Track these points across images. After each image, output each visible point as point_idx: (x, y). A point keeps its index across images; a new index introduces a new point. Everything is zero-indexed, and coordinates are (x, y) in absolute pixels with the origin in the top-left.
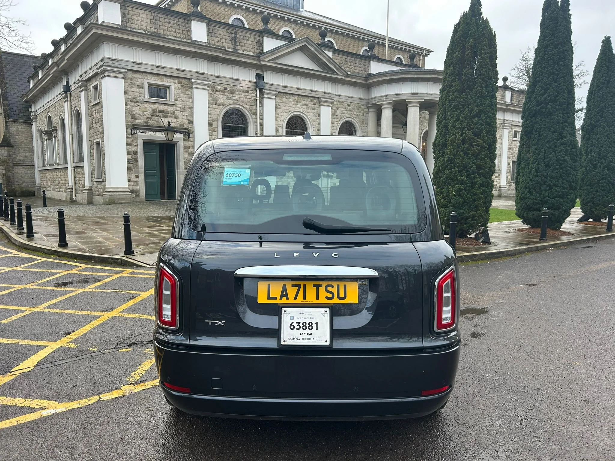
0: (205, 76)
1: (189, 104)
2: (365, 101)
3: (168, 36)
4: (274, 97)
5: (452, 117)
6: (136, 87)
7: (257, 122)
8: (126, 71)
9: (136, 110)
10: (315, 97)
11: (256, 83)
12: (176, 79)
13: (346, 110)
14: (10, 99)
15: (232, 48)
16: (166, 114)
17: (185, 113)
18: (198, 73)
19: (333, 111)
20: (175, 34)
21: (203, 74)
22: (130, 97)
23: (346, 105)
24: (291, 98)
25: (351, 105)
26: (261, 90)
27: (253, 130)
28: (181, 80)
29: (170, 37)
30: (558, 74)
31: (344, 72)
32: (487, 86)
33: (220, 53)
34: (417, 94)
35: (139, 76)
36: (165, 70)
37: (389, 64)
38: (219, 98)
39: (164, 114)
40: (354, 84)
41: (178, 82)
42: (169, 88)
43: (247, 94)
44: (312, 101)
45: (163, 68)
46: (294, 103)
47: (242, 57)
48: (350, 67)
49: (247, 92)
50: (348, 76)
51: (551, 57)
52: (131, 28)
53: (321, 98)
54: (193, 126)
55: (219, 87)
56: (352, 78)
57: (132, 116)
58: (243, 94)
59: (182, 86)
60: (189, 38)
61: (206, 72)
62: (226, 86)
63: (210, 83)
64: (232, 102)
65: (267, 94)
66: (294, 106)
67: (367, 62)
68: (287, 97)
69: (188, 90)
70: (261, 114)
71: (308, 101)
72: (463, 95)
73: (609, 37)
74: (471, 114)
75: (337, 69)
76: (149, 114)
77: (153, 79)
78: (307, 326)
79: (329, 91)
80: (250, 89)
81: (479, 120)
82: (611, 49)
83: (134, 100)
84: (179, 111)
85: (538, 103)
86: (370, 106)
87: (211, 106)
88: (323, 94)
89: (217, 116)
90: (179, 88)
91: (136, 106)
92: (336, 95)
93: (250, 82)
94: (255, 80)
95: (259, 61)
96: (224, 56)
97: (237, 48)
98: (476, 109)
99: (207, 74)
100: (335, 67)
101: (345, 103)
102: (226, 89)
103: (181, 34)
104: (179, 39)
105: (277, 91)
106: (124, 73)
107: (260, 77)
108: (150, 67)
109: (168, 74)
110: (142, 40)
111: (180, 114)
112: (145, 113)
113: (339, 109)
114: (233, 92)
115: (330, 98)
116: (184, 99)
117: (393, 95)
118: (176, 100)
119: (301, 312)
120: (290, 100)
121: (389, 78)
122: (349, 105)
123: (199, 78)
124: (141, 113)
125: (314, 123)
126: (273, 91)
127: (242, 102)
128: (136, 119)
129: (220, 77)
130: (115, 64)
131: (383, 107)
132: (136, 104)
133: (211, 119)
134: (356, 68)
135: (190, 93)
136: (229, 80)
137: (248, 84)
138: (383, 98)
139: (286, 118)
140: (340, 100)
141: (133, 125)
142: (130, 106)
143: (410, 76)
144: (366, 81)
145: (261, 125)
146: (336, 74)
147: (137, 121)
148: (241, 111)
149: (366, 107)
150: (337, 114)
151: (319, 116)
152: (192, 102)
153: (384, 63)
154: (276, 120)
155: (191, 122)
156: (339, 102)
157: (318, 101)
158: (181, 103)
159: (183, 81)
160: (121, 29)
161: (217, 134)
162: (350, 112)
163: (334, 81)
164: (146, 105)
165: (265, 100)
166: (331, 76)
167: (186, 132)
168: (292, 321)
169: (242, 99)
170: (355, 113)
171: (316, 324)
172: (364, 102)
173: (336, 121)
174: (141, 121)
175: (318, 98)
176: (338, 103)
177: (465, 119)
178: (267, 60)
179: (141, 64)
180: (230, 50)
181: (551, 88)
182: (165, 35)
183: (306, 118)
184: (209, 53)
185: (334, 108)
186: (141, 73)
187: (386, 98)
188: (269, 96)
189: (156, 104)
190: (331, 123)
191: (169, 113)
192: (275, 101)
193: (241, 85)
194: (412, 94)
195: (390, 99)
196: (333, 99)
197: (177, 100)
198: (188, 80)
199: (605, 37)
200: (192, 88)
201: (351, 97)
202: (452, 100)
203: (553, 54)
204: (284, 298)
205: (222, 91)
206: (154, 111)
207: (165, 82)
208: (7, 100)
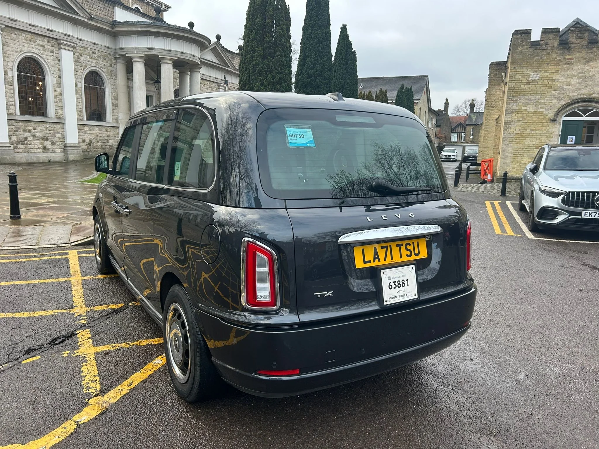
2: (111, 50)
5: (257, 82)
10: (53, 38)
13: (91, 58)
19: (76, 57)
23: (91, 52)
24: (21, 35)
25: (97, 53)
30: (322, 53)
31: (87, 14)
32: (285, 56)
34: (170, 51)
37: (135, 14)
40: (98, 30)
44: (49, 42)
46: (26, 41)
48: (92, 9)
50: (91, 19)
51: (317, 36)
53: (60, 40)
56: (97, 22)
66: (26, 45)
67: (111, 7)
68: (16, 33)
71: (44, 42)
72: (266, 61)
73: (346, 25)
74: (273, 80)
75: (79, 9)
78: (401, 283)
79: (70, 33)
81: (280, 87)
82: (347, 36)
85: (309, 76)
86: (117, 56)
88: (63, 36)
92: (78, 39)
98: (278, 76)
100: (76, 6)
101: (89, 49)
105: (4, 24)
113: (83, 55)
115: (71, 41)
117: (144, 48)
119: (395, 271)
120: (21, 37)
121: (139, 29)
122: (94, 53)
125: (53, 68)
131: (134, 60)
134: (100, 12)
138: (133, 50)
139: (17, 58)
140: (83, 45)
143: (162, 31)
144: (113, 28)
146: (78, 14)
149: (113, 57)
150: (80, 61)
151: (59, 60)
153: (129, 12)
154: (4, 60)
156: (82, 47)
157: (56, 43)
162: (96, 61)
163: (76, 22)
166: (71, 15)
168: (390, 281)
170: (101, 63)
171: (407, 280)
172: (110, 52)
173: (80, 69)
175: (56, 39)
176: (81, 49)
177: (269, 85)
181: (318, 64)
183: (44, 62)
185: (76, 54)
187: (137, 50)
190: (75, 71)
194: (165, 50)
195: (141, 52)
196: (76, 44)
199: (343, 25)
201: (96, 44)
202: (256, 65)
203: (318, 34)
204: (377, 260)
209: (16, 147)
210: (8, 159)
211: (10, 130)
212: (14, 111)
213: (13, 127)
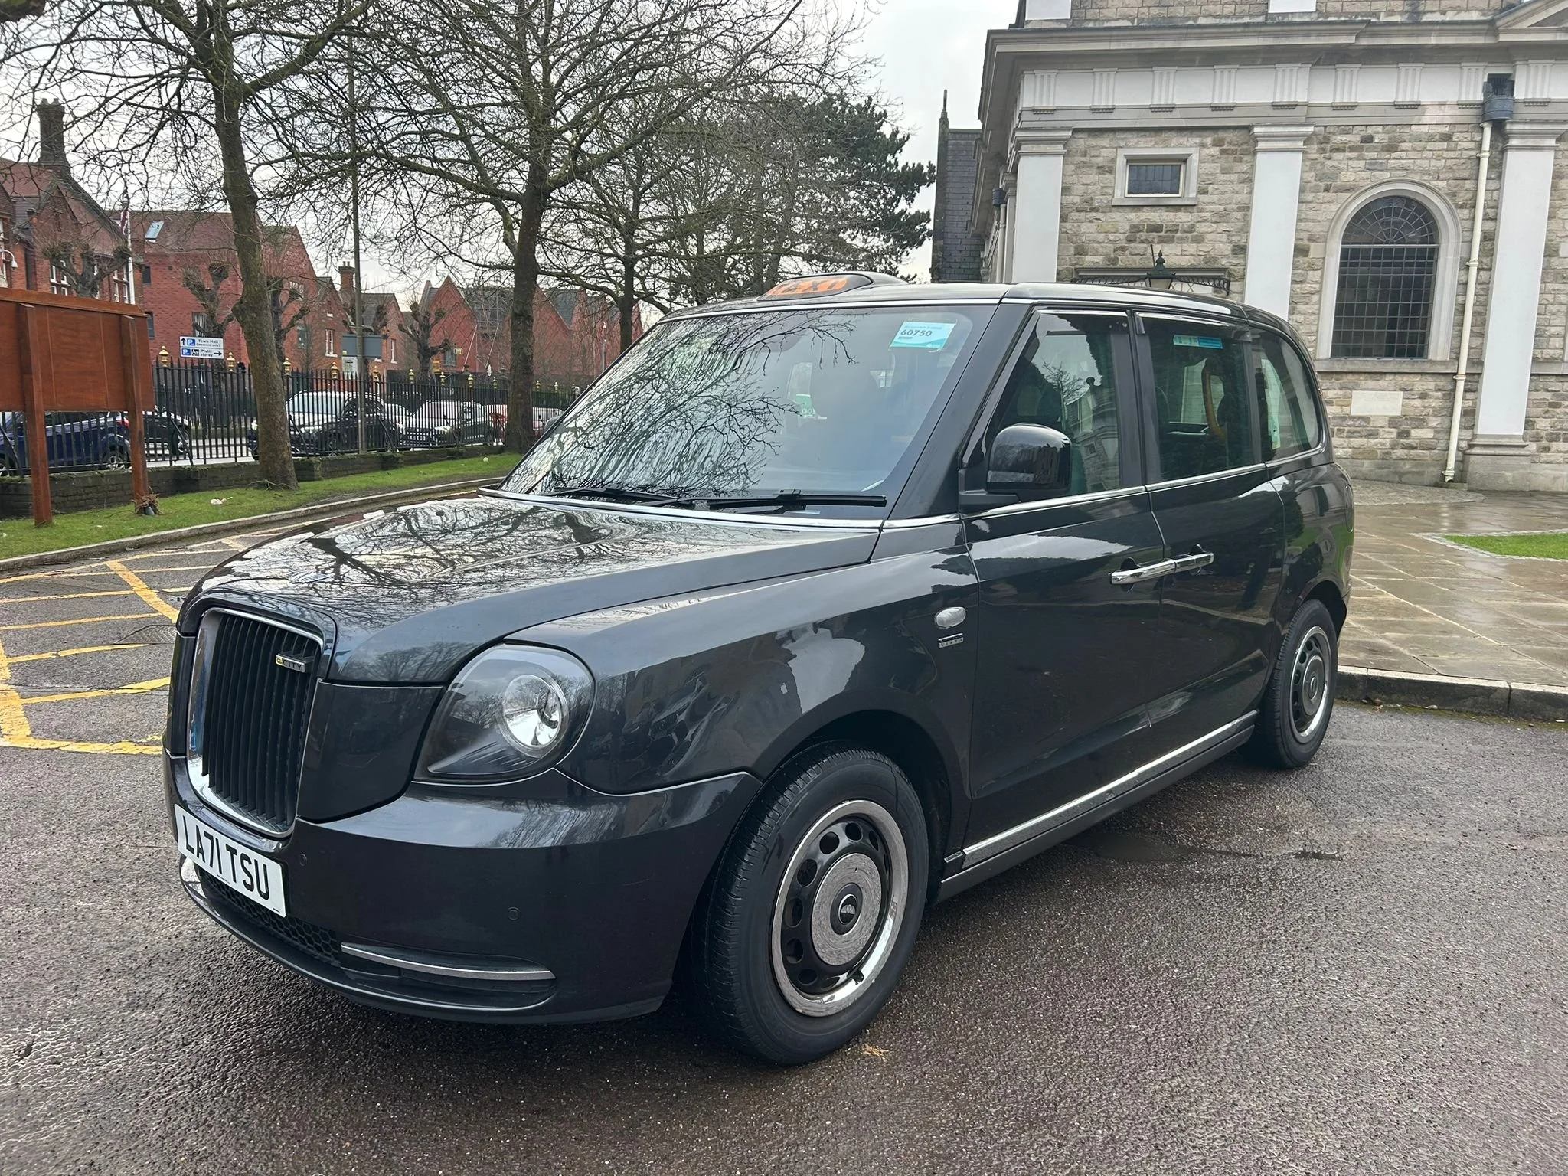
0: (1297, 111)
1: (1239, 198)
3: (1195, 19)
4: (1552, 142)
6: (1095, 171)
7: (1472, 230)
8: (1070, 133)
9: (1088, 230)
11: (1483, 105)
12: (1207, 133)
14: (949, 235)
15: (1402, 13)
16: (1167, 234)
17: (1224, 226)
18: (1276, 106)
20: (1218, 9)
21: (1292, 106)
22: (1077, 199)
26: (1498, 126)
27: (1456, 253)
28: (1221, 134)
29: (1202, 21)
33: (1351, 34)
35: (1104, 141)
36: (1176, 113)
38: (1342, 170)
39: (1163, 234)
41: (1214, 141)
42: (1185, 161)
43: (1445, 145)
45: (1170, 109)
47: (1428, 33)
49: (1447, 138)
52: (1096, 20)
54: (1245, 259)
55: (1345, 138)
57: (1076, 248)
58: (1430, 146)
59: (1223, 152)
60: (1262, 8)
61: (1301, 98)
62: (1370, 131)
63: (1311, 129)
64: (1386, 175)
65: (1523, 134)
69: (1241, 160)
70: (1491, 204)
76: (1122, 237)
77: (1142, 144)
80: (1459, 128)
83: (1086, 205)
84: (1207, 221)
87: (1309, 196)
89: (1327, 223)
90: (1214, 159)
91: (1090, 222)
93: (1460, 105)
94: (1479, 97)
95: (1496, 35)
96: (1365, 42)
97: (1421, 8)
99: (1308, 105)
102: (1368, 139)
103: (1236, 4)
104: (1229, 21)
105: (1565, 122)
106: (1065, 142)
107: (1500, 85)
108: (1134, 114)
109: (1184, 124)
110: (1113, 46)
111: (1210, 230)
112: (1112, 237)
114: (1391, 147)
116: (1228, 187)
118: (1203, 192)
123: (1275, 120)
124: (1101, 237)
126: (1546, 122)
127: (1424, 172)
128: (1086, 254)
129: (1352, 107)
130: (1044, 121)
132: (1089, 215)
133: (1305, 235)
135: (1244, 167)
136: (1380, 111)
137: (1450, 115)
141: (1077, 271)
142: (1075, 221)
145: (1489, 238)
147: (1089, 260)
148: (1416, 202)
152: (1251, 193)
154: (1550, 218)
155: (1241, 250)
158: (1215, 198)
159: (1229, 136)
160: (1071, 29)
161: (1322, 277)
164: (1116, 215)
165: (1511, 155)
167: (1219, 278)
169: (1425, 163)
174: (1098, 259)
178: (1525, 25)
179: (1110, 110)
180: (1397, 18)
182: (1188, 18)
184: (1313, 41)
186: (1111, 135)
188: (1530, 142)
189: (1145, 209)
191: (1177, 231)
192: (1552, 154)
193: (1426, 120)
197: (1206, 192)
198: (1244, 132)
200: (1255, 153)
205: (1352, 149)
206: (1136, 228)
207: (1174, 147)
208: (943, 238)
209: (1547, 449)
210: (1510, 479)
211: (1532, 403)
212: (1560, 352)
213: (1548, 396)
